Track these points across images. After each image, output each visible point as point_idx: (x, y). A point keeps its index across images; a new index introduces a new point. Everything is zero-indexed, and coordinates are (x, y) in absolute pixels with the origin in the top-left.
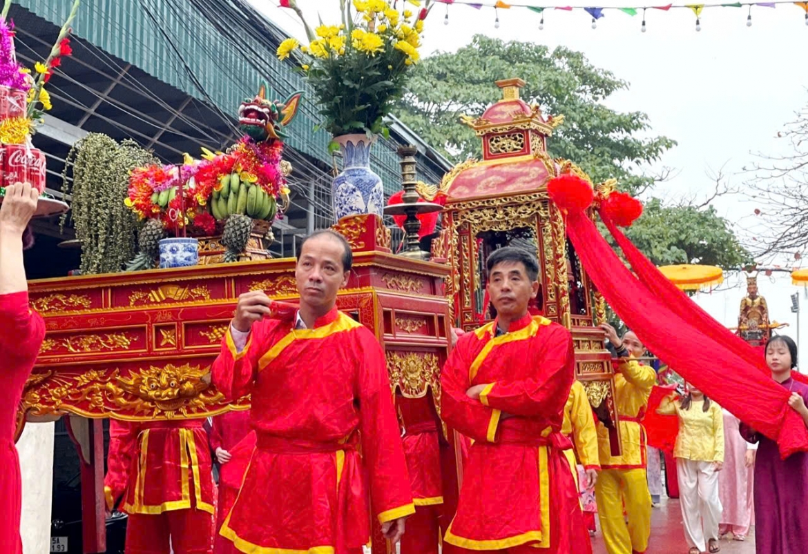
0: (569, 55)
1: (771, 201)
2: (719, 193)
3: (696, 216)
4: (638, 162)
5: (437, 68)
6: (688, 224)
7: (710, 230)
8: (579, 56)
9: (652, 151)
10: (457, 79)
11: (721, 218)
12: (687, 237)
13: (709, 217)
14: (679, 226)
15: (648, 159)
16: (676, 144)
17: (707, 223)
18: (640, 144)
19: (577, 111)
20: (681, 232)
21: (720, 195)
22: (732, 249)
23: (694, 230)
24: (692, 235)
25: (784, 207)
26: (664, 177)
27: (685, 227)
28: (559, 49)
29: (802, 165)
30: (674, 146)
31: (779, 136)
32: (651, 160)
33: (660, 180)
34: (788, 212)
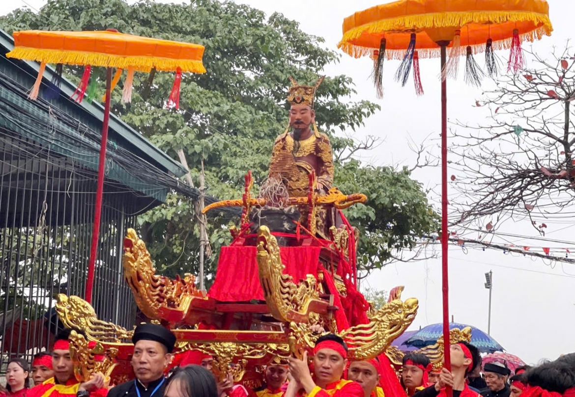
0: (286, 22)
1: (466, 168)
2: (419, 164)
3: (390, 176)
4: (342, 128)
5: (142, 14)
6: (380, 184)
7: (402, 191)
8: (294, 24)
9: (357, 115)
10: (162, 27)
11: (415, 181)
12: (377, 197)
13: (403, 179)
14: (371, 185)
15: (352, 125)
16: (379, 108)
17: (400, 184)
18: (344, 107)
19: (285, 71)
20: (373, 191)
21: (421, 167)
22: (424, 213)
23: (385, 190)
24: (383, 194)
25: (479, 175)
26: (368, 146)
27: (377, 187)
28: (275, 15)
29: (498, 135)
30: (376, 110)
31: (478, 105)
32: (355, 125)
33: (365, 148)
34: (482, 181)
